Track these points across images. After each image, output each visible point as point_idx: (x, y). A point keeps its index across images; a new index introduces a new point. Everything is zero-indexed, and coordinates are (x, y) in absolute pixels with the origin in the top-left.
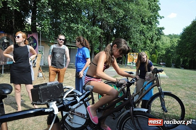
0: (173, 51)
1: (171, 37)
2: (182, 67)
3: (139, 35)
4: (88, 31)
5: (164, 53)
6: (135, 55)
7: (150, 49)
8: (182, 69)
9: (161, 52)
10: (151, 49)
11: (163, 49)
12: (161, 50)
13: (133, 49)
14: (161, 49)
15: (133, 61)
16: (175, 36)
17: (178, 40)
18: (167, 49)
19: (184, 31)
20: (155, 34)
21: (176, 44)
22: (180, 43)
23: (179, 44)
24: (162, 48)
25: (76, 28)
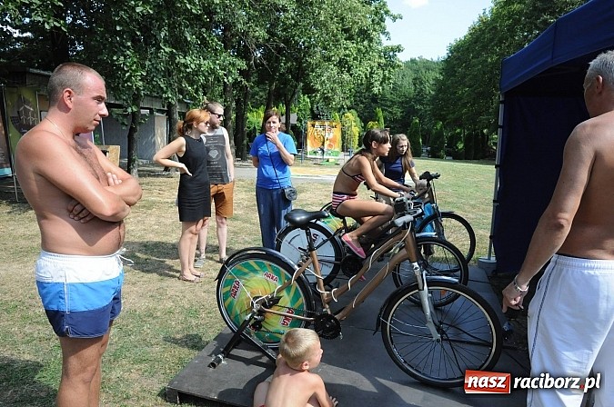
0: (421, 109)
1: (415, 67)
2: (448, 154)
3: (335, 72)
4: (225, 75)
5: (399, 114)
6: (327, 128)
7: (358, 105)
8: (448, 160)
9: (390, 112)
10: (362, 103)
11: (393, 103)
12: (390, 107)
13: (315, 109)
14: (388, 103)
15: (323, 145)
16: (428, 65)
17: (436, 79)
18: (407, 102)
19: (451, 52)
20: (379, 65)
21: (429, 89)
22: (441, 87)
23: (439, 91)
24: (391, 101)
25: (193, 66)
